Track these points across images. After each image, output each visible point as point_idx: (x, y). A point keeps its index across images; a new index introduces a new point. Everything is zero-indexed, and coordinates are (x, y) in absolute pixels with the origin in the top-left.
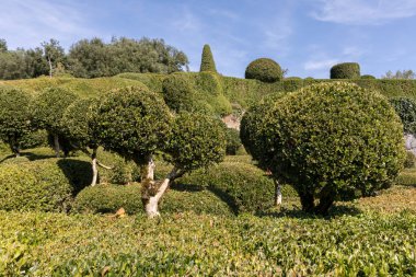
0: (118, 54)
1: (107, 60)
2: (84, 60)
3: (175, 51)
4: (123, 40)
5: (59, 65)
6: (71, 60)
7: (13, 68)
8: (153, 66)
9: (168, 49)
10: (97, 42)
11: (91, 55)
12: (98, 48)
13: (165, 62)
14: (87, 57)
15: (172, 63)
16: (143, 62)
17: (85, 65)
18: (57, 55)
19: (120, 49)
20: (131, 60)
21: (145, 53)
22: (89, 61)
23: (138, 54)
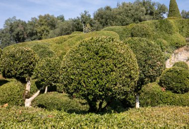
0: (120, 14)
1: (114, 18)
2: (101, 20)
3: (159, 4)
4: (124, 4)
5: (88, 25)
6: (94, 21)
7: (66, 30)
8: (142, 17)
9: (153, 5)
10: (108, 8)
11: (104, 16)
12: (108, 12)
13: (151, 14)
14: (102, 18)
15: (156, 14)
16: (136, 16)
17: (101, 23)
18: (87, 19)
19: (121, 10)
20: (128, 16)
21: (137, 10)
22: (103, 20)
23: (132, 11)
